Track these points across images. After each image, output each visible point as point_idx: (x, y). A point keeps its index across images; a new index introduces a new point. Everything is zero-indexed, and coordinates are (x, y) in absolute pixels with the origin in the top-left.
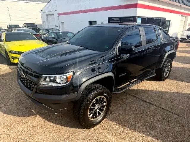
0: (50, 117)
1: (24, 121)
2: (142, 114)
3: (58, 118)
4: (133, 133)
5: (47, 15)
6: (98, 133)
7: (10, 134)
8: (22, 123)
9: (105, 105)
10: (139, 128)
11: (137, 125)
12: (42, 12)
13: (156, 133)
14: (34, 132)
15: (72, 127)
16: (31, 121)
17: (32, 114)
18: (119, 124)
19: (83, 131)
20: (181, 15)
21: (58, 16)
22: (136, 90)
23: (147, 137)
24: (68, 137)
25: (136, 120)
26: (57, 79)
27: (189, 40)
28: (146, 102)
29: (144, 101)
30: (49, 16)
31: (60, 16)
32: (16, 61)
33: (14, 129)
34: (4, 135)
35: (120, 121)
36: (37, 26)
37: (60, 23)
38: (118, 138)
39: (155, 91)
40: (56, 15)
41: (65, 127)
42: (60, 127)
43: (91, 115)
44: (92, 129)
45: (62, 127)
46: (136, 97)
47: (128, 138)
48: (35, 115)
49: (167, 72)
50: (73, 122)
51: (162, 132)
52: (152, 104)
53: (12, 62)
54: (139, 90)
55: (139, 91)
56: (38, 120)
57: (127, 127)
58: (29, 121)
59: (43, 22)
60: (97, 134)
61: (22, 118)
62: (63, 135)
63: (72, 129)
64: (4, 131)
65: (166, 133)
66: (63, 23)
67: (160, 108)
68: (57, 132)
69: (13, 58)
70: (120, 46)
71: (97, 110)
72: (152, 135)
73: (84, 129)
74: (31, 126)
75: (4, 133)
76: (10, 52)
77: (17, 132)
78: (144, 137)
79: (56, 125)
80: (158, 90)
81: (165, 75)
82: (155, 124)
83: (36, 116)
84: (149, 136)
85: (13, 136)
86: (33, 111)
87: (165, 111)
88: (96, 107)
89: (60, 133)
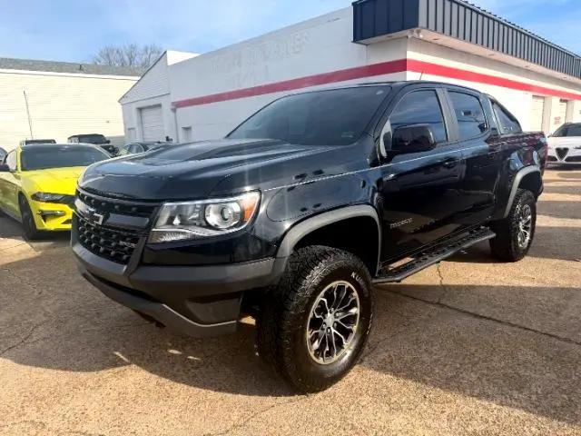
0: (175, 369)
1: (90, 383)
2: (473, 349)
3: (203, 369)
4: (458, 401)
5: (140, 109)
6: (340, 406)
7: (43, 421)
8: (82, 388)
9: (356, 315)
10: (472, 385)
11: (463, 378)
12: (124, 101)
13: (534, 397)
14: (125, 413)
15: (251, 393)
16: (114, 381)
17: (116, 363)
18: (406, 377)
19: (291, 401)
20: (530, 94)
21: (174, 110)
22: (438, 286)
23: (506, 409)
24: (242, 422)
25: (458, 366)
26: (211, 213)
27: (563, 161)
28: (476, 316)
29: (471, 314)
30: (145, 113)
31: (179, 110)
32: (52, 225)
33: (57, 407)
34: (23, 425)
35: (407, 371)
36: (108, 142)
37: (181, 130)
38: (412, 416)
39: (498, 287)
40: (167, 107)
41: (229, 395)
42: (212, 394)
43: (316, 345)
44: (320, 395)
45: (220, 395)
46: (443, 306)
47: (444, 417)
48: (124, 364)
49: (526, 234)
50: (254, 380)
51: (552, 392)
52: (499, 322)
53: (39, 227)
54: (448, 286)
55: (447, 289)
56: (135, 378)
57: (435, 386)
58: (106, 381)
59: (129, 129)
60: (337, 408)
61: (83, 375)
62: (227, 418)
63: (253, 398)
64: (24, 415)
65: (565, 396)
66: (187, 129)
67: (526, 329)
68: (202, 409)
69: (45, 216)
70: (389, 133)
71: (333, 330)
72: (521, 402)
73: (292, 398)
74: (114, 394)
75: (24, 418)
76: (36, 197)
77: (67, 416)
78: (495, 412)
79: (198, 389)
80: (505, 285)
81: (521, 243)
82: (522, 372)
83: (127, 367)
84: (510, 406)
85: (55, 427)
86: (117, 353)
87: (545, 337)
88: (330, 319)
89: (214, 411)
